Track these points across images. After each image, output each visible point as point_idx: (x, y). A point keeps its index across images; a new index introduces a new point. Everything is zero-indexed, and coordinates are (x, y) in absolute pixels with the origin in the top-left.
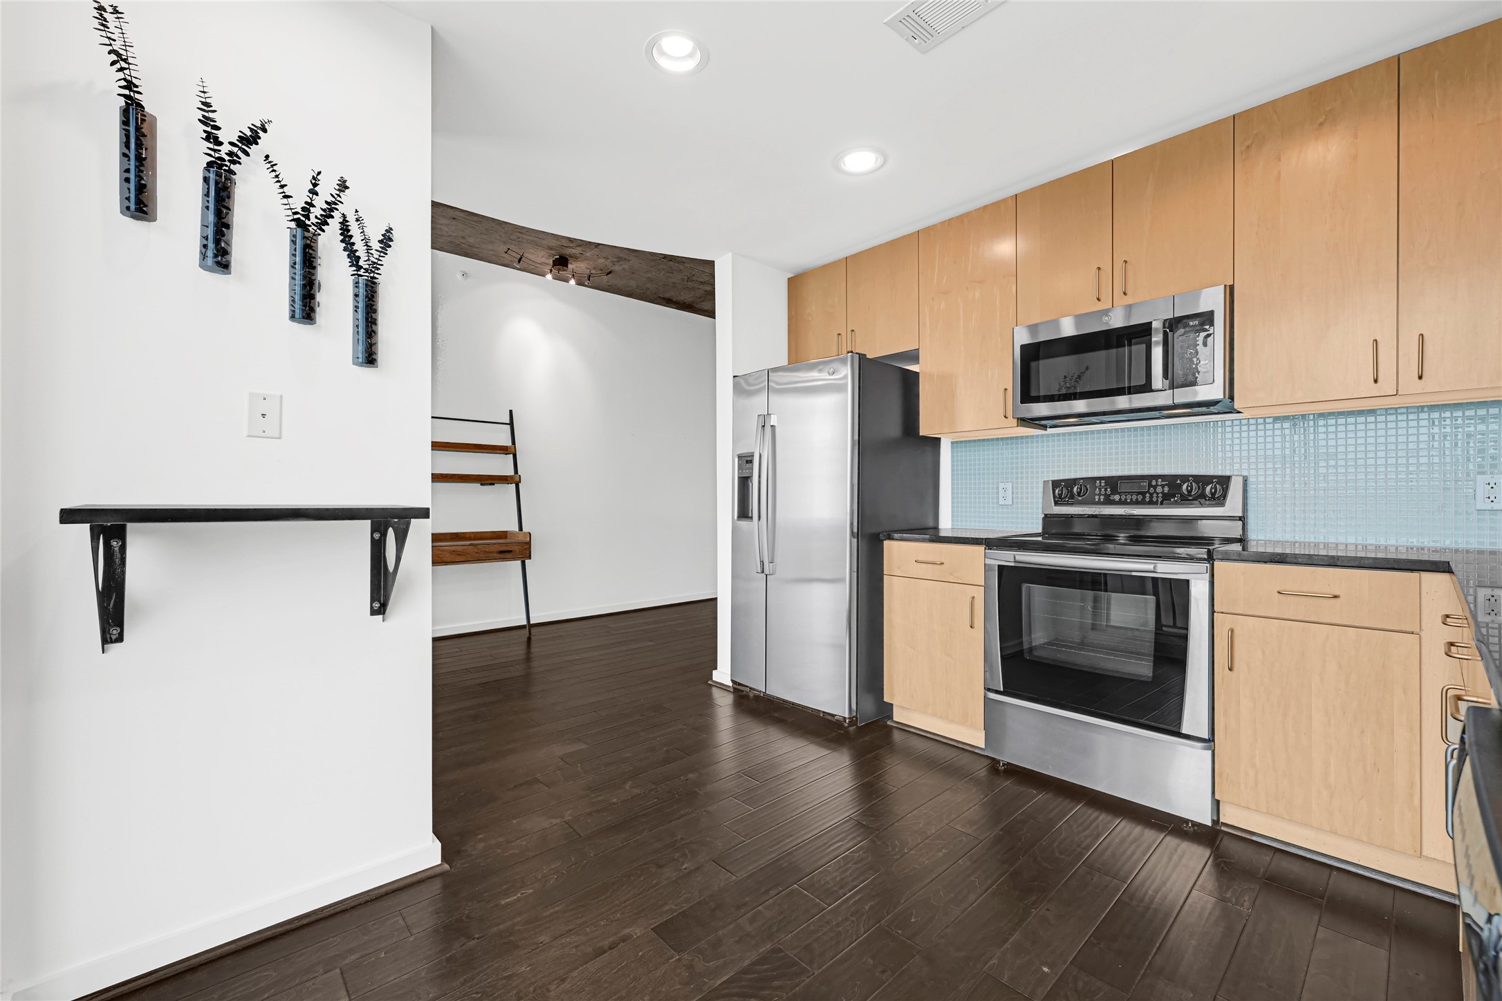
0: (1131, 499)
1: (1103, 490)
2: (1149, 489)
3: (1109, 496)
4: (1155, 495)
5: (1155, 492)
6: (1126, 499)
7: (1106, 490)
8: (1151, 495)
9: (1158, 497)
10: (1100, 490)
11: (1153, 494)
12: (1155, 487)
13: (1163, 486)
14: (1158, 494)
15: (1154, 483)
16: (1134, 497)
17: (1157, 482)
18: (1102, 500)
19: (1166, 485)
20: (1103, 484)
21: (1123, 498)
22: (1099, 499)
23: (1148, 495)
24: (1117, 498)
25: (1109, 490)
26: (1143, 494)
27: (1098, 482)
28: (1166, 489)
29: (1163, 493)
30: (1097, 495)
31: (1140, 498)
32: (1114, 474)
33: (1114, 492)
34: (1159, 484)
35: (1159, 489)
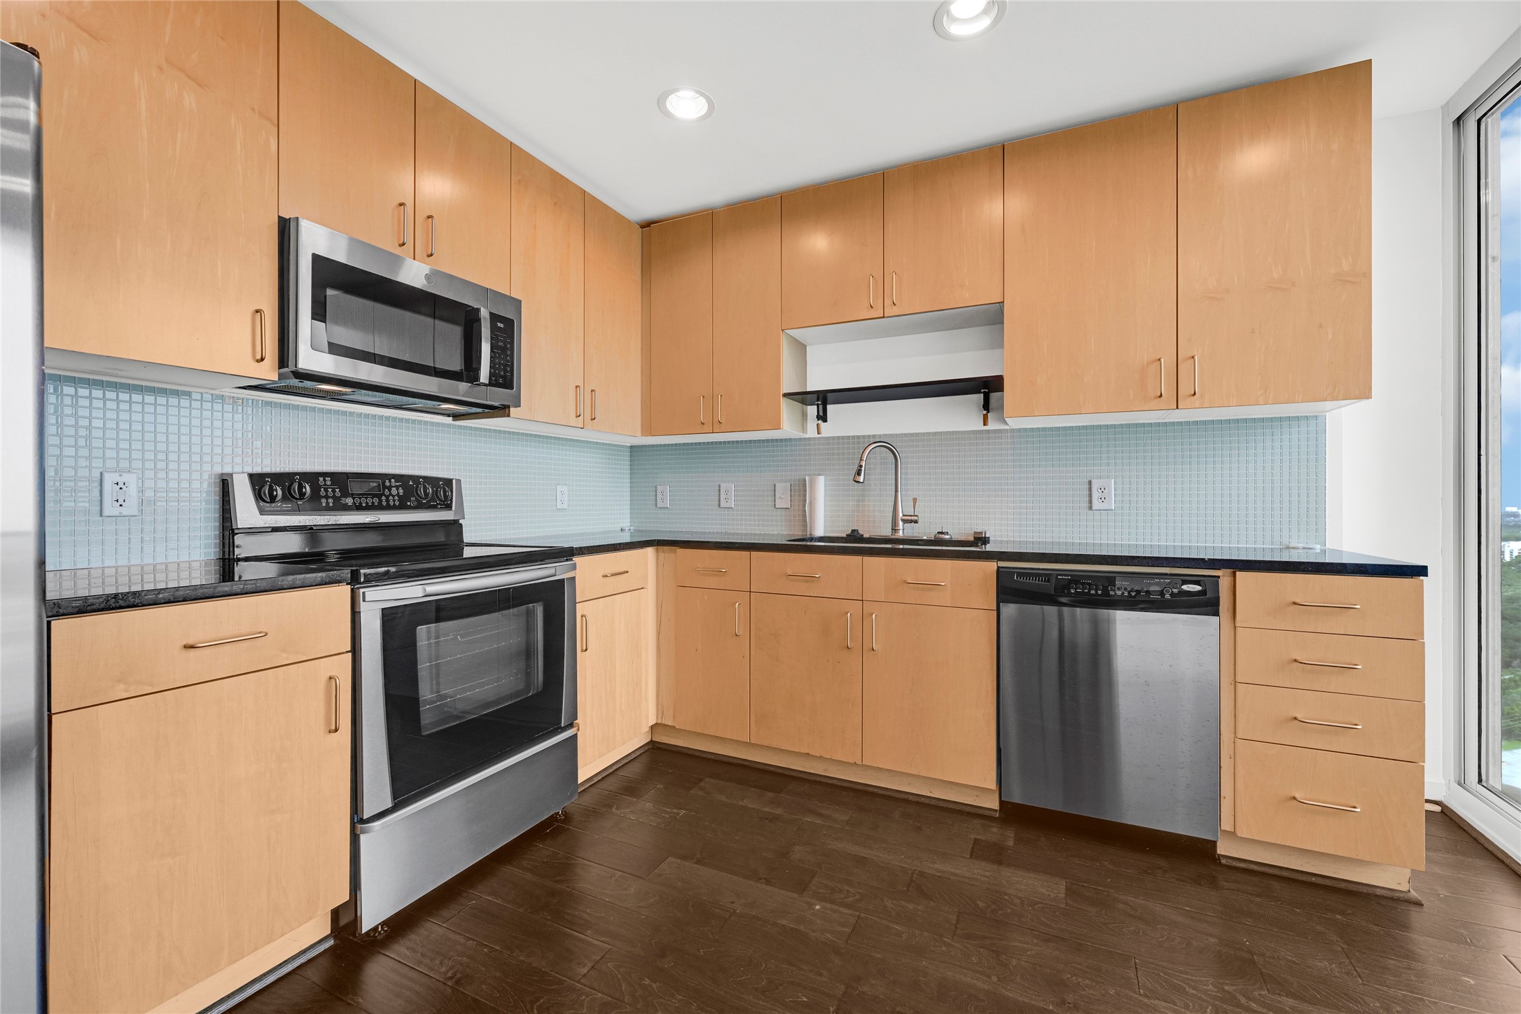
0: (367, 503)
1: (330, 490)
2: (384, 491)
3: (339, 498)
4: (391, 498)
5: (391, 494)
6: (360, 503)
7: (334, 491)
8: (387, 497)
9: (394, 501)
10: (326, 490)
11: (389, 496)
12: (390, 488)
13: (397, 487)
14: (394, 496)
15: (387, 484)
16: (370, 501)
17: (390, 482)
18: (331, 505)
19: (400, 486)
20: (329, 483)
21: (357, 501)
22: (327, 503)
23: (383, 498)
24: (349, 501)
25: (337, 490)
26: (379, 496)
27: (321, 479)
28: (401, 491)
29: (398, 495)
30: (323, 497)
31: (376, 501)
32: (340, 469)
33: (345, 493)
34: (393, 485)
35: (394, 491)
